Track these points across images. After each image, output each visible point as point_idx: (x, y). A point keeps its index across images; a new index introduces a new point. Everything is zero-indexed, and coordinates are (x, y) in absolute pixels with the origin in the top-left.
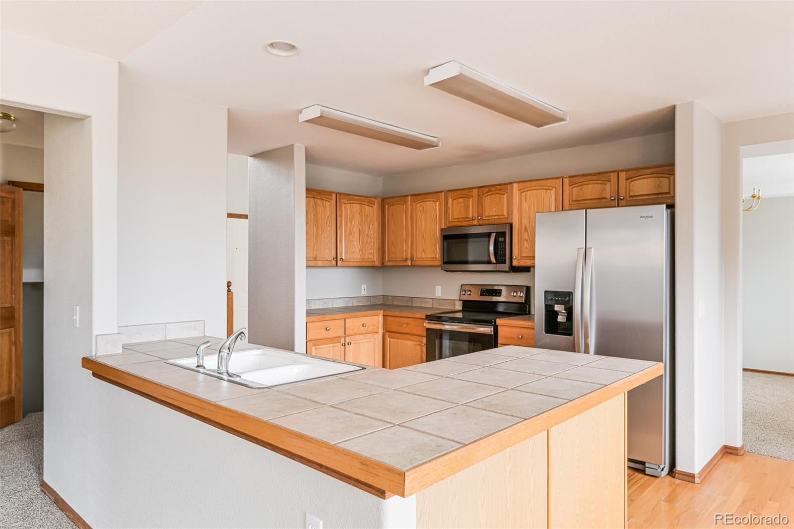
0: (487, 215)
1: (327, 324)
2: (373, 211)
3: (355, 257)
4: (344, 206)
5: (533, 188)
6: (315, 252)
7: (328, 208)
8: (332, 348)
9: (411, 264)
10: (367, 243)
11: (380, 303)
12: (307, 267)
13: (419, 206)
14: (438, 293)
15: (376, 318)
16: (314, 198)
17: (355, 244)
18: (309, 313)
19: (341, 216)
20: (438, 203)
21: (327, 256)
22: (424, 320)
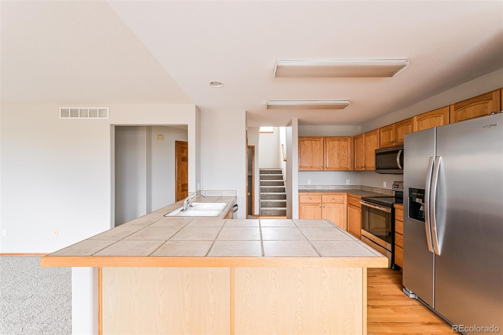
0: (400, 139)
1: (310, 196)
2: (347, 144)
3: (335, 166)
4: (327, 142)
5: (428, 117)
6: (312, 164)
7: (319, 144)
8: (313, 208)
9: (365, 169)
10: (343, 159)
11: (359, 189)
12: (299, 171)
13: (368, 138)
14: (385, 186)
15: (342, 196)
16: (311, 140)
17: (335, 160)
18: (300, 191)
19: (326, 147)
20: (376, 136)
21: (318, 166)
22: (360, 200)
